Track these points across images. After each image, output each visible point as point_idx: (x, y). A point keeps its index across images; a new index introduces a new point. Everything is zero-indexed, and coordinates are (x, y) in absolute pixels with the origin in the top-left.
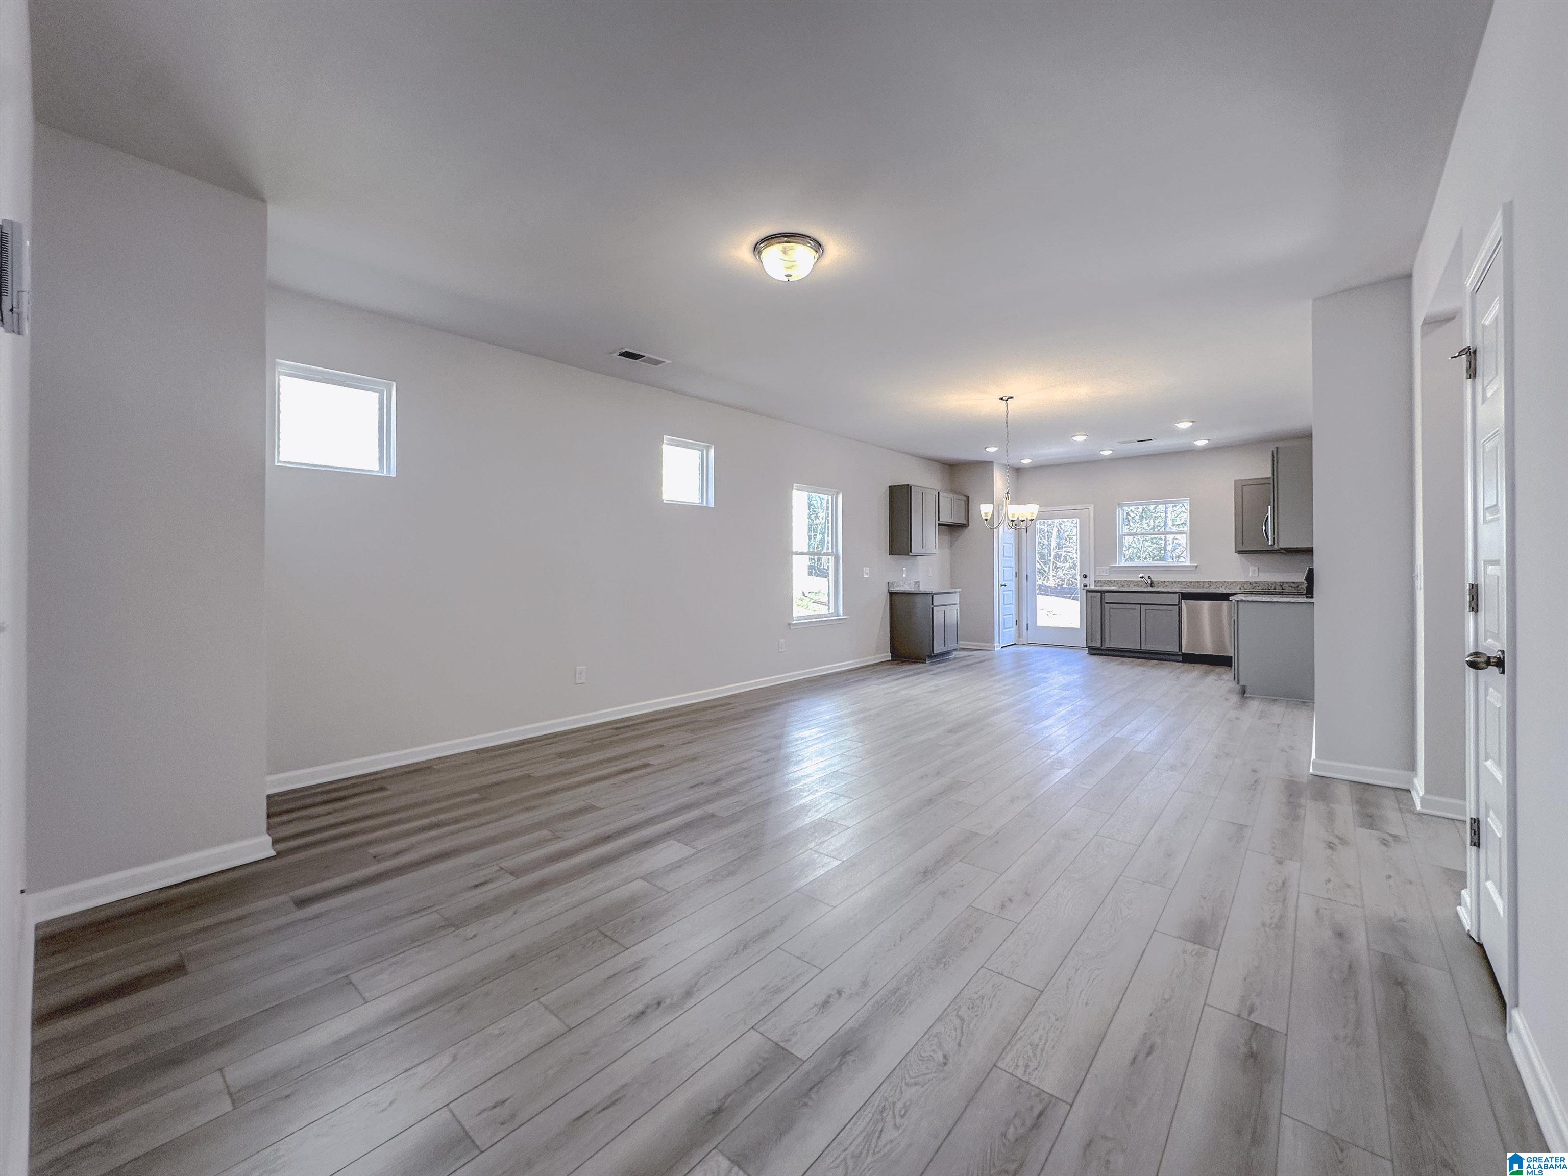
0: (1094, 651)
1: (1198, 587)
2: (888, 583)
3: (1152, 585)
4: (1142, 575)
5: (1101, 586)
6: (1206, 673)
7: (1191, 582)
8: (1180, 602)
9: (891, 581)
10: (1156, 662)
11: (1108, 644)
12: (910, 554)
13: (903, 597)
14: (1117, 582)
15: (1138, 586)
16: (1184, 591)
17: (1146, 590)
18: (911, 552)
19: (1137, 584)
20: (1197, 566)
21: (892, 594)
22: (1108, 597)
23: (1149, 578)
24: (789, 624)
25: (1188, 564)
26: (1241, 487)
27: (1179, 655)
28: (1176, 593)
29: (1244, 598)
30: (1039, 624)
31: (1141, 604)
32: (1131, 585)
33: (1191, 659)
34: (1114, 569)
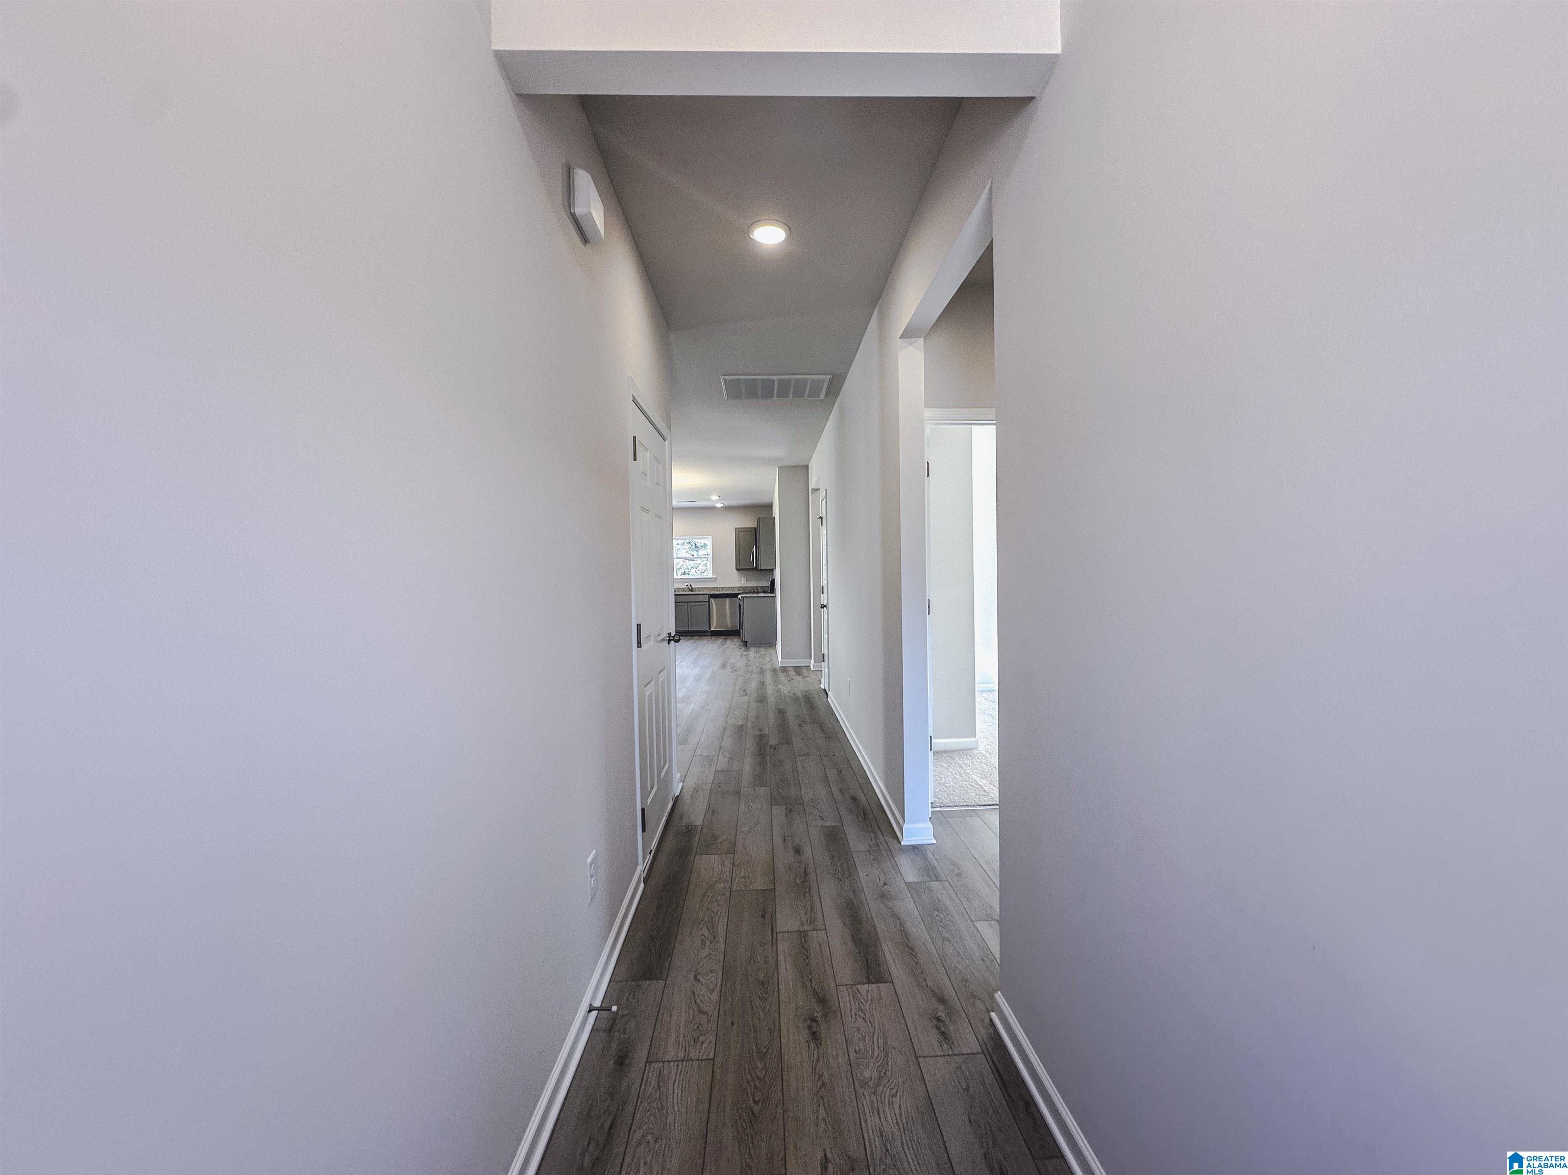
1: (717, 590)
3: (692, 590)
4: (687, 584)
6: (726, 640)
7: (713, 588)
8: (709, 600)
10: (697, 637)
16: (711, 593)
17: (688, 593)
19: (683, 590)
20: (716, 578)
23: (691, 586)
25: (711, 576)
26: (739, 531)
27: (709, 632)
28: (707, 594)
29: (746, 595)
31: (689, 602)
32: (680, 591)
33: (716, 634)
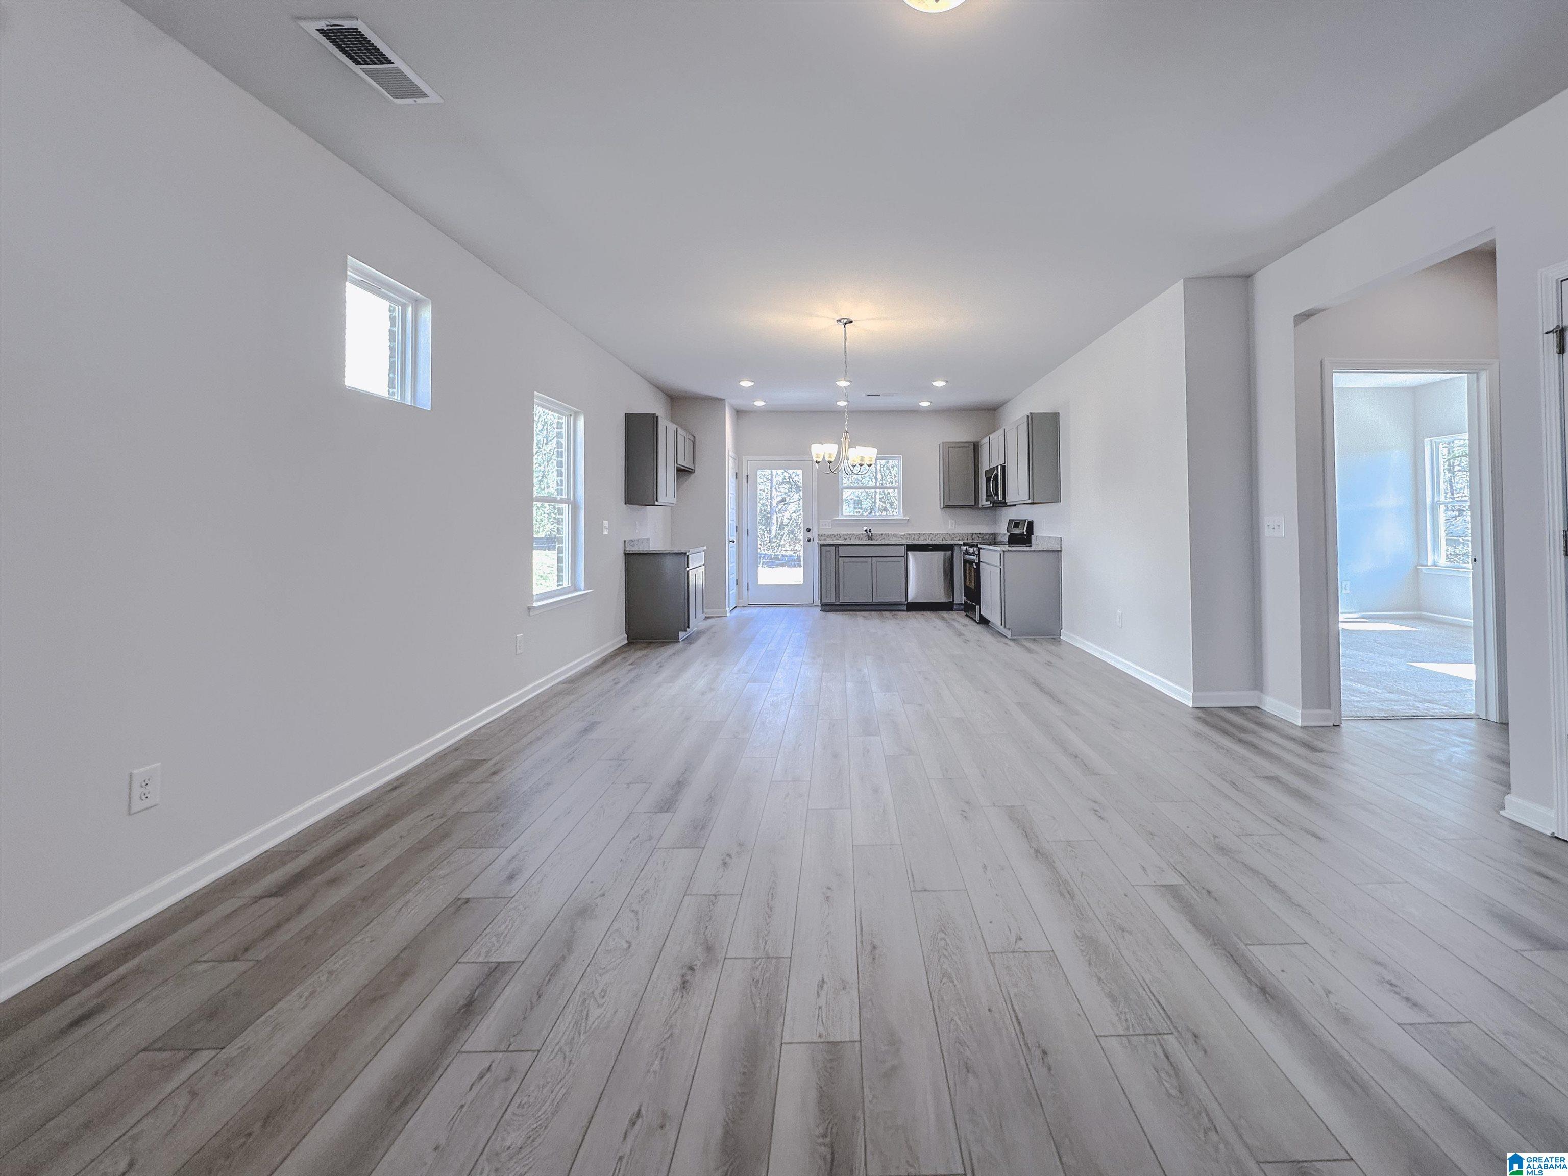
0: (827, 607)
1: (910, 539)
2: (625, 542)
3: (871, 538)
4: (862, 528)
5: (825, 540)
7: (905, 535)
8: (906, 554)
9: (627, 538)
10: (888, 613)
11: (843, 599)
12: (656, 503)
13: (652, 557)
14: (840, 536)
15: (859, 539)
16: (910, 542)
17: (867, 542)
18: (657, 501)
19: (858, 537)
20: (908, 520)
21: (628, 556)
22: (843, 551)
23: (870, 530)
24: (529, 609)
25: (901, 517)
27: (905, 604)
28: (900, 544)
30: (759, 583)
31: (872, 557)
32: (853, 538)
34: (837, 522)
